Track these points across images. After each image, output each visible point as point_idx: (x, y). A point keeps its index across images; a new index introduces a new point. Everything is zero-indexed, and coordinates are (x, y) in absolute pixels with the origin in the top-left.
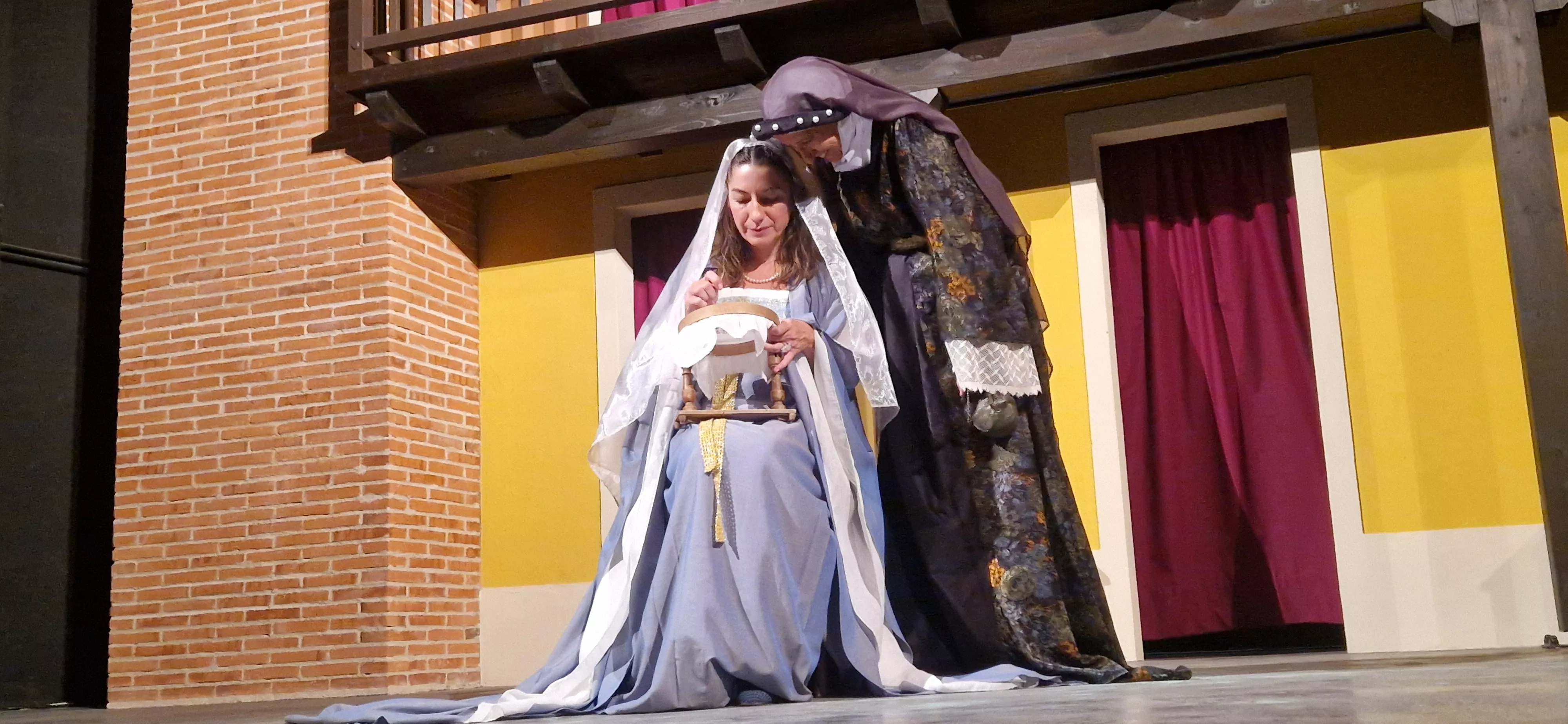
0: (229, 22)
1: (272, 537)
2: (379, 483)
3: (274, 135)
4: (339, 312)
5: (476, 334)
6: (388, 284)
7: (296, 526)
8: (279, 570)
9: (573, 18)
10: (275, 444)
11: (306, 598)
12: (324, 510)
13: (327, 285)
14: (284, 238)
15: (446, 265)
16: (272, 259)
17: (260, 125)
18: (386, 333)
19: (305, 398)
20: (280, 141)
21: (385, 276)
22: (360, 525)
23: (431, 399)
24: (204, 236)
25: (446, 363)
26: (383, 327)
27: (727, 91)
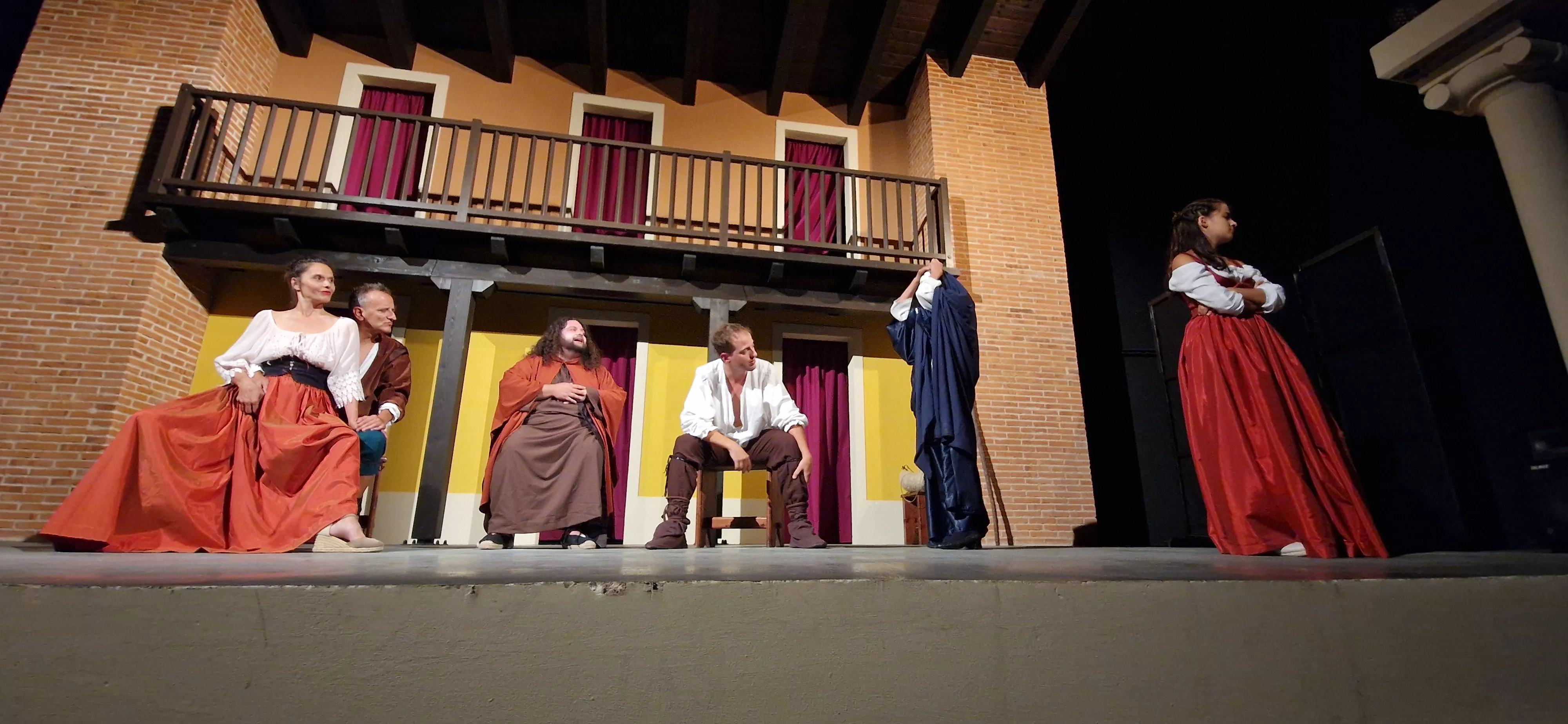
0: (68, 145)
1: (13, 442)
2: (105, 420)
3: (83, 214)
4: (101, 320)
5: (198, 348)
6: (143, 310)
7: (35, 438)
8: (13, 463)
9: (305, 202)
10: (30, 387)
11: (30, 481)
12: (59, 431)
13: (98, 303)
14: (72, 271)
15: (187, 307)
16: (60, 281)
17: (73, 206)
18: (134, 337)
19: (62, 364)
20: (86, 217)
21: (142, 306)
22: (84, 443)
23: (156, 378)
24: (11, 259)
25: (173, 361)
26: (133, 333)
27: (385, 258)
